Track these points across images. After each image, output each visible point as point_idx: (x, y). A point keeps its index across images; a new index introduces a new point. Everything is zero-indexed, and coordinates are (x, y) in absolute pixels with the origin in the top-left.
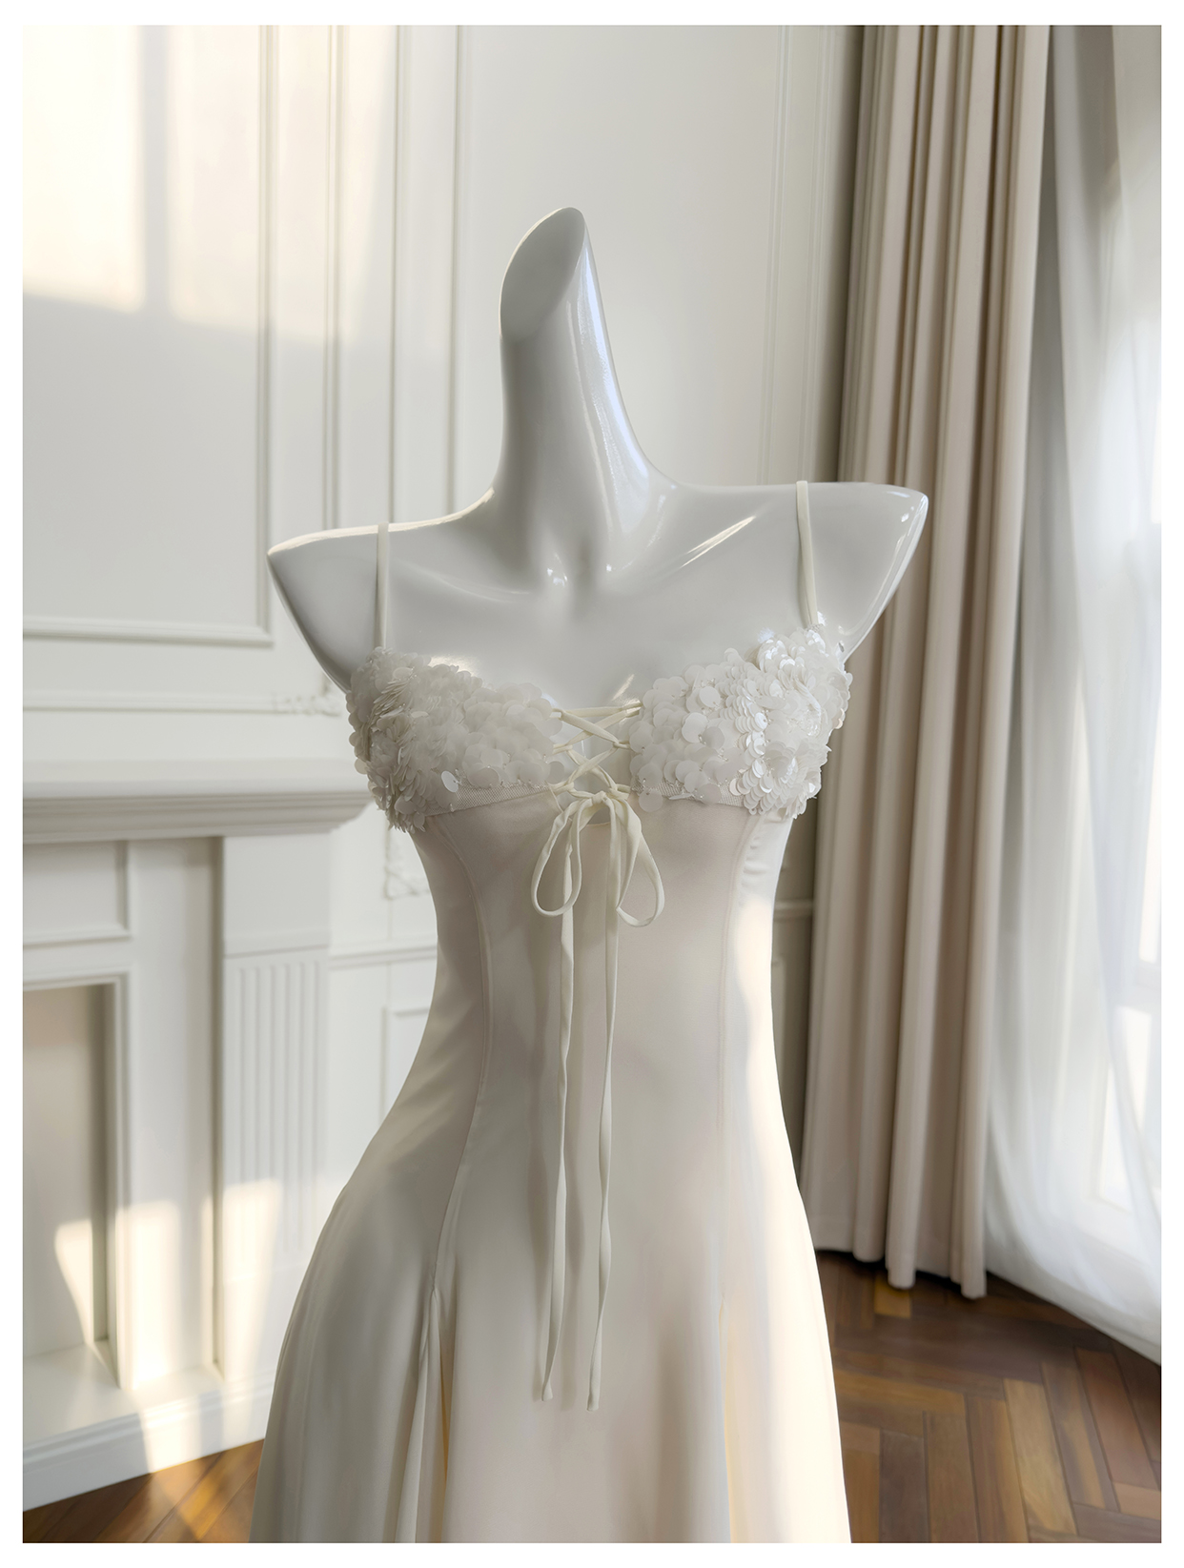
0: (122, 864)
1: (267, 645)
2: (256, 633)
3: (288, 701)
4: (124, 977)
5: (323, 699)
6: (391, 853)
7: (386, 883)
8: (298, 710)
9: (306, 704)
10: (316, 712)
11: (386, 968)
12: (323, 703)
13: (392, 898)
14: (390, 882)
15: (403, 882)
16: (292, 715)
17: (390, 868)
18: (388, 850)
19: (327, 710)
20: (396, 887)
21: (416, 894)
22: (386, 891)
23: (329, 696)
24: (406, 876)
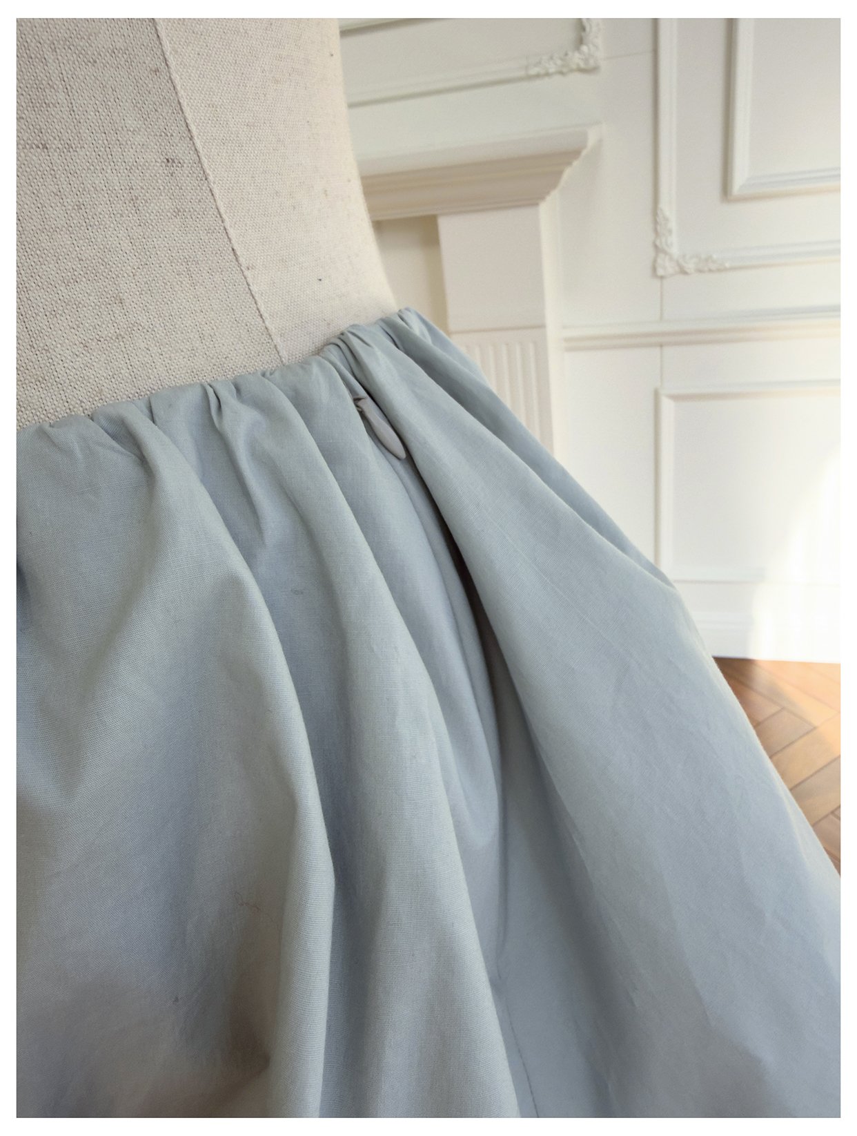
5: (577, 55)
6: (659, 228)
7: (655, 261)
8: (552, 70)
9: (559, 62)
10: (571, 71)
11: (658, 350)
12: (576, 59)
13: (662, 278)
14: (659, 261)
15: (671, 259)
16: (546, 79)
17: (658, 243)
18: (656, 222)
19: (582, 65)
20: (666, 266)
21: (685, 273)
22: (654, 269)
23: (584, 48)
24: (675, 251)
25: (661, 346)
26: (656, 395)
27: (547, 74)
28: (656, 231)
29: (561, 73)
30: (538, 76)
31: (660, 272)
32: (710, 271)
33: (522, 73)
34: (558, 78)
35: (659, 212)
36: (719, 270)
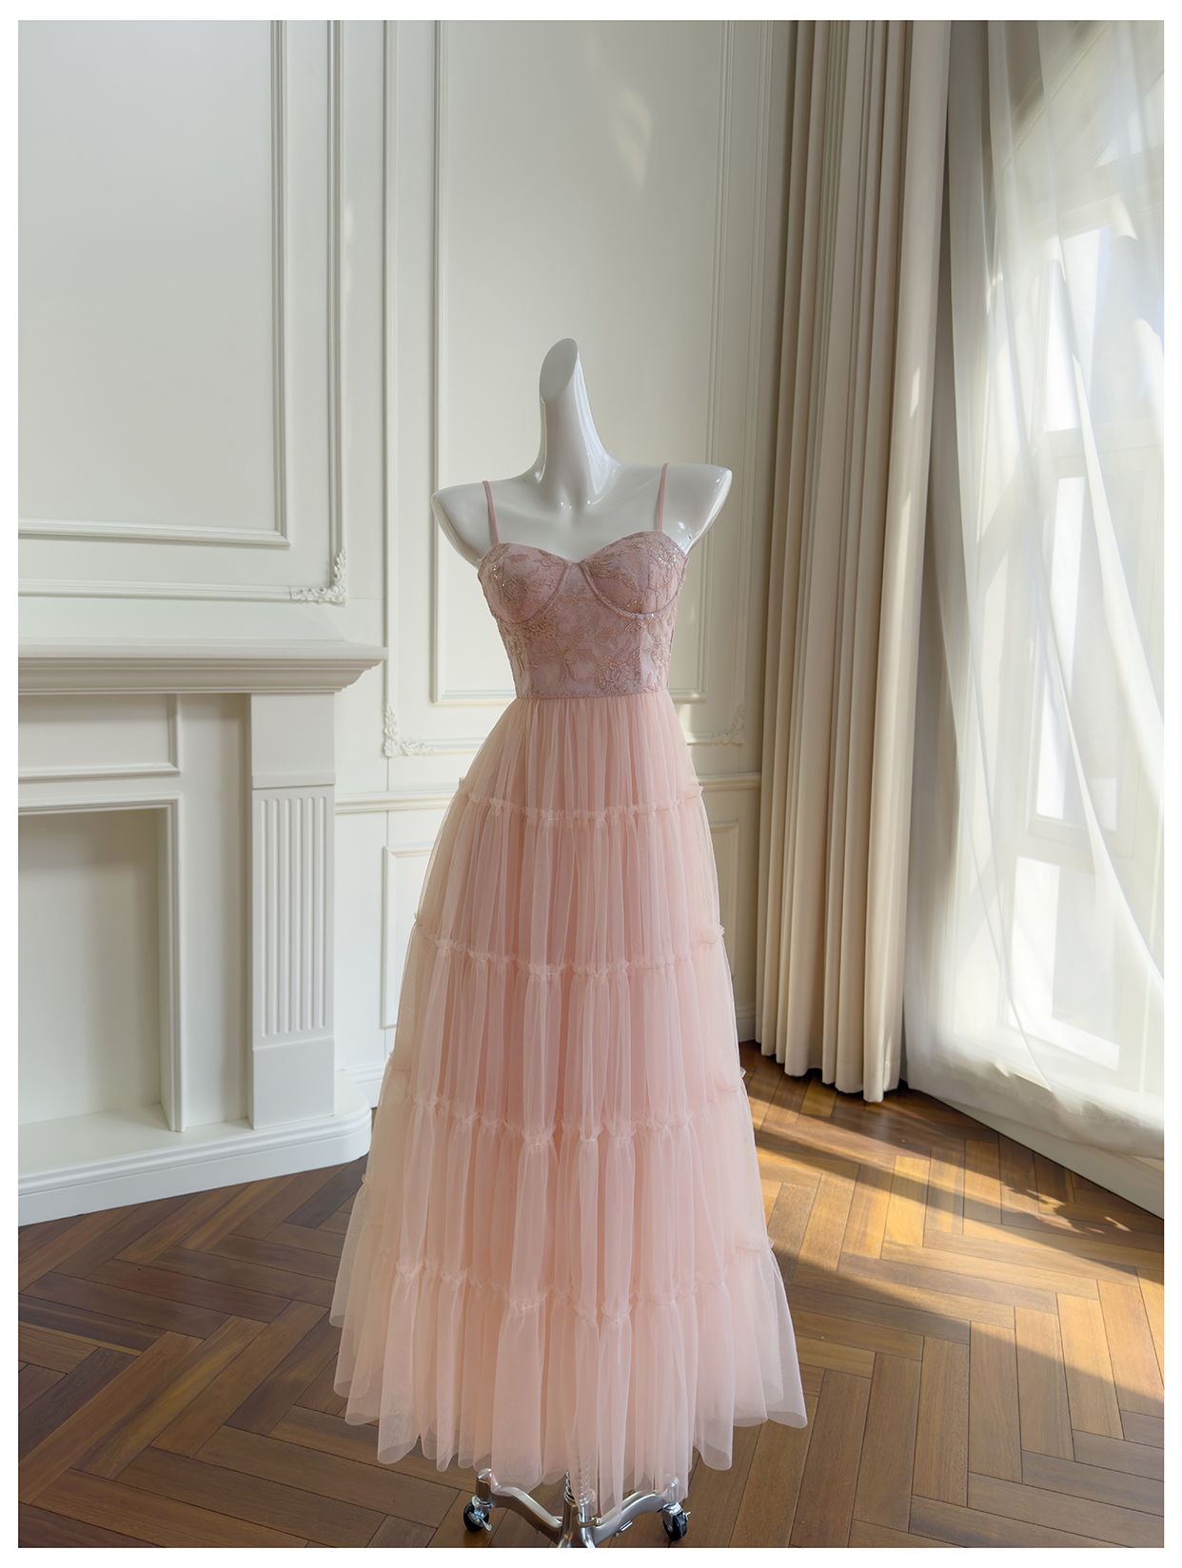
0: (171, 716)
1: (284, 546)
2: (274, 537)
3: (301, 591)
4: (174, 803)
5: (330, 591)
6: (387, 720)
7: (384, 745)
8: (309, 599)
9: (316, 594)
10: (326, 602)
11: (385, 814)
12: (329, 594)
13: (388, 757)
14: (387, 744)
15: (396, 744)
16: (304, 604)
17: (386, 731)
18: (385, 716)
19: (334, 600)
20: (392, 749)
21: (407, 755)
22: (383, 751)
23: (335, 588)
24: (397, 738)
25: (387, 811)
26: (384, 851)
27: (306, 601)
28: (385, 722)
29: (317, 602)
30: (299, 601)
31: (387, 753)
32: (424, 754)
33: (288, 597)
34: (315, 604)
35: (388, 708)
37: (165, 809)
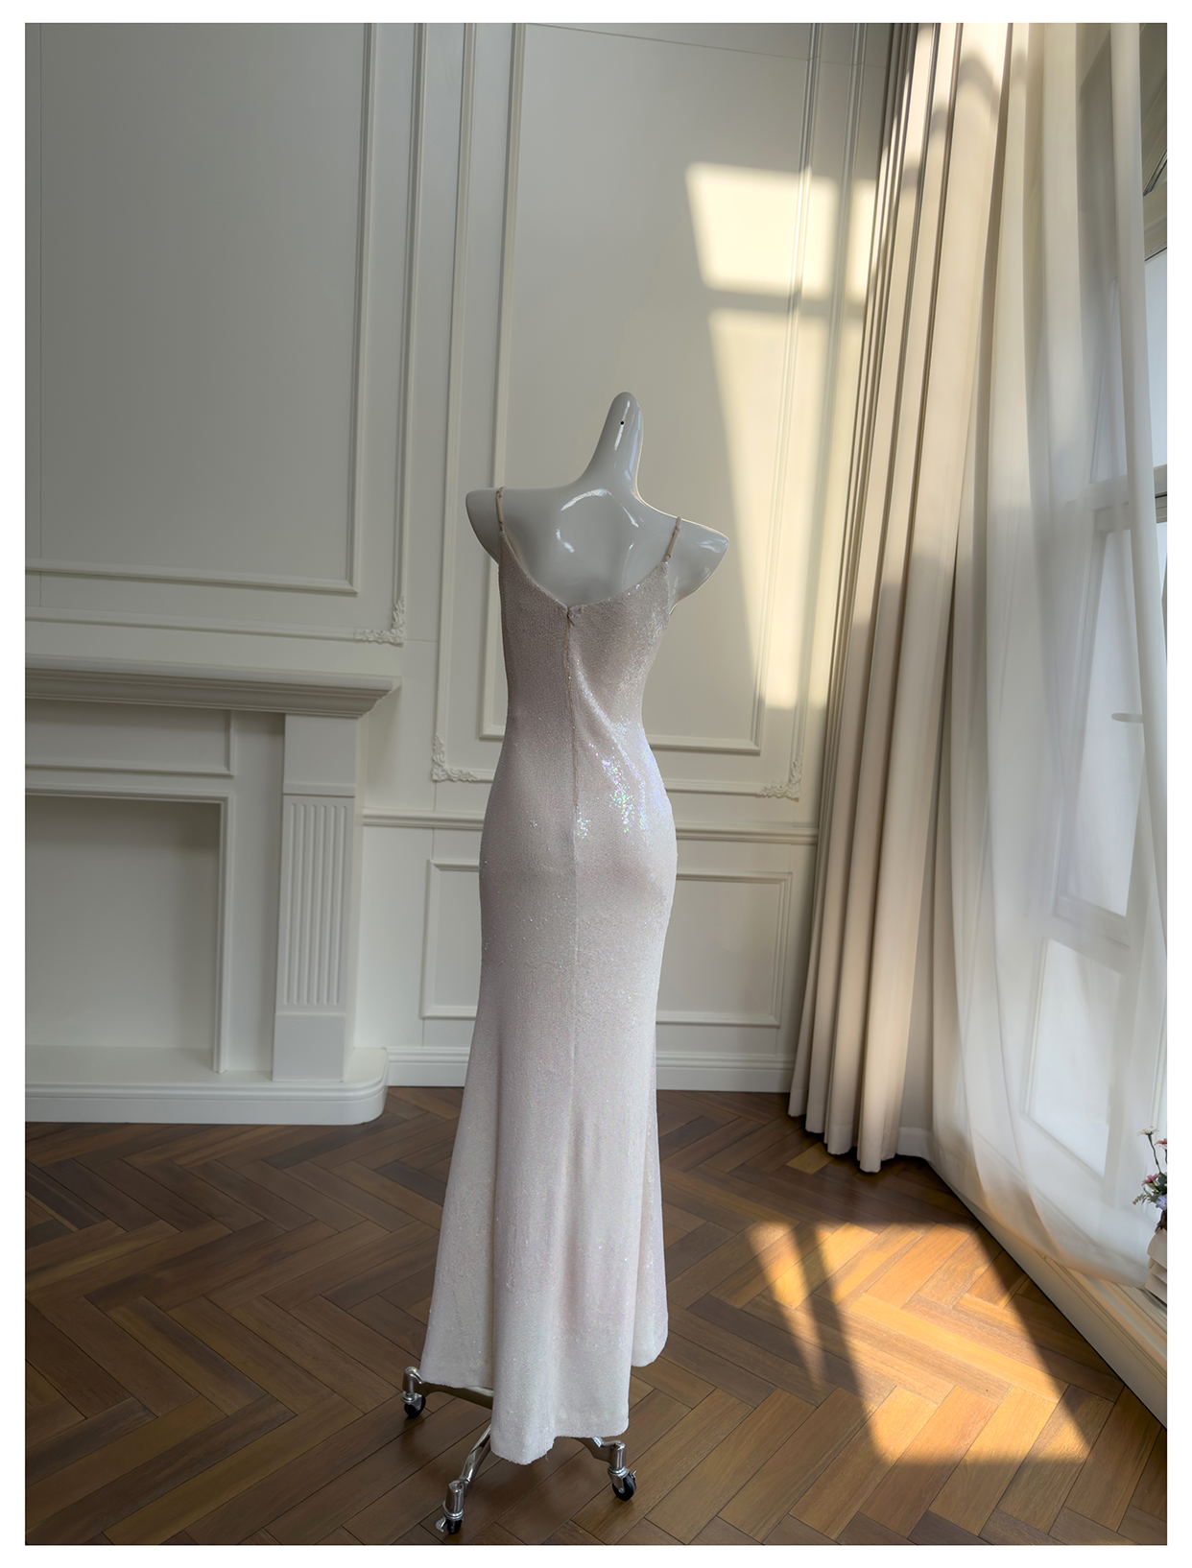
0: (227, 728)
1: (353, 594)
2: (344, 585)
3: (364, 632)
4: (225, 799)
5: (389, 633)
6: (435, 748)
7: (432, 770)
8: (371, 640)
9: (377, 636)
10: (384, 642)
11: (431, 831)
12: (388, 636)
13: (436, 781)
14: (435, 770)
15: (444, 771)
16: (367, 644)
17: (434, 758)
18: (434, 745)
19: (392, 641)
20: (438, 774)
21: (452, 780)
22: (432, 775)
23: (393, 630)
24: (446, 766)
25: (433, 828)
26: (428, 862)
27: (370, 642)
28: (434, 750)
29: (379, 643)
30: (361, 641)
31: (435, 777)
32: (468, 781)
33: (352, 637)
34: (376, 644)
35: (436, 738)
36: (473, 781)
37: (219, 806)
